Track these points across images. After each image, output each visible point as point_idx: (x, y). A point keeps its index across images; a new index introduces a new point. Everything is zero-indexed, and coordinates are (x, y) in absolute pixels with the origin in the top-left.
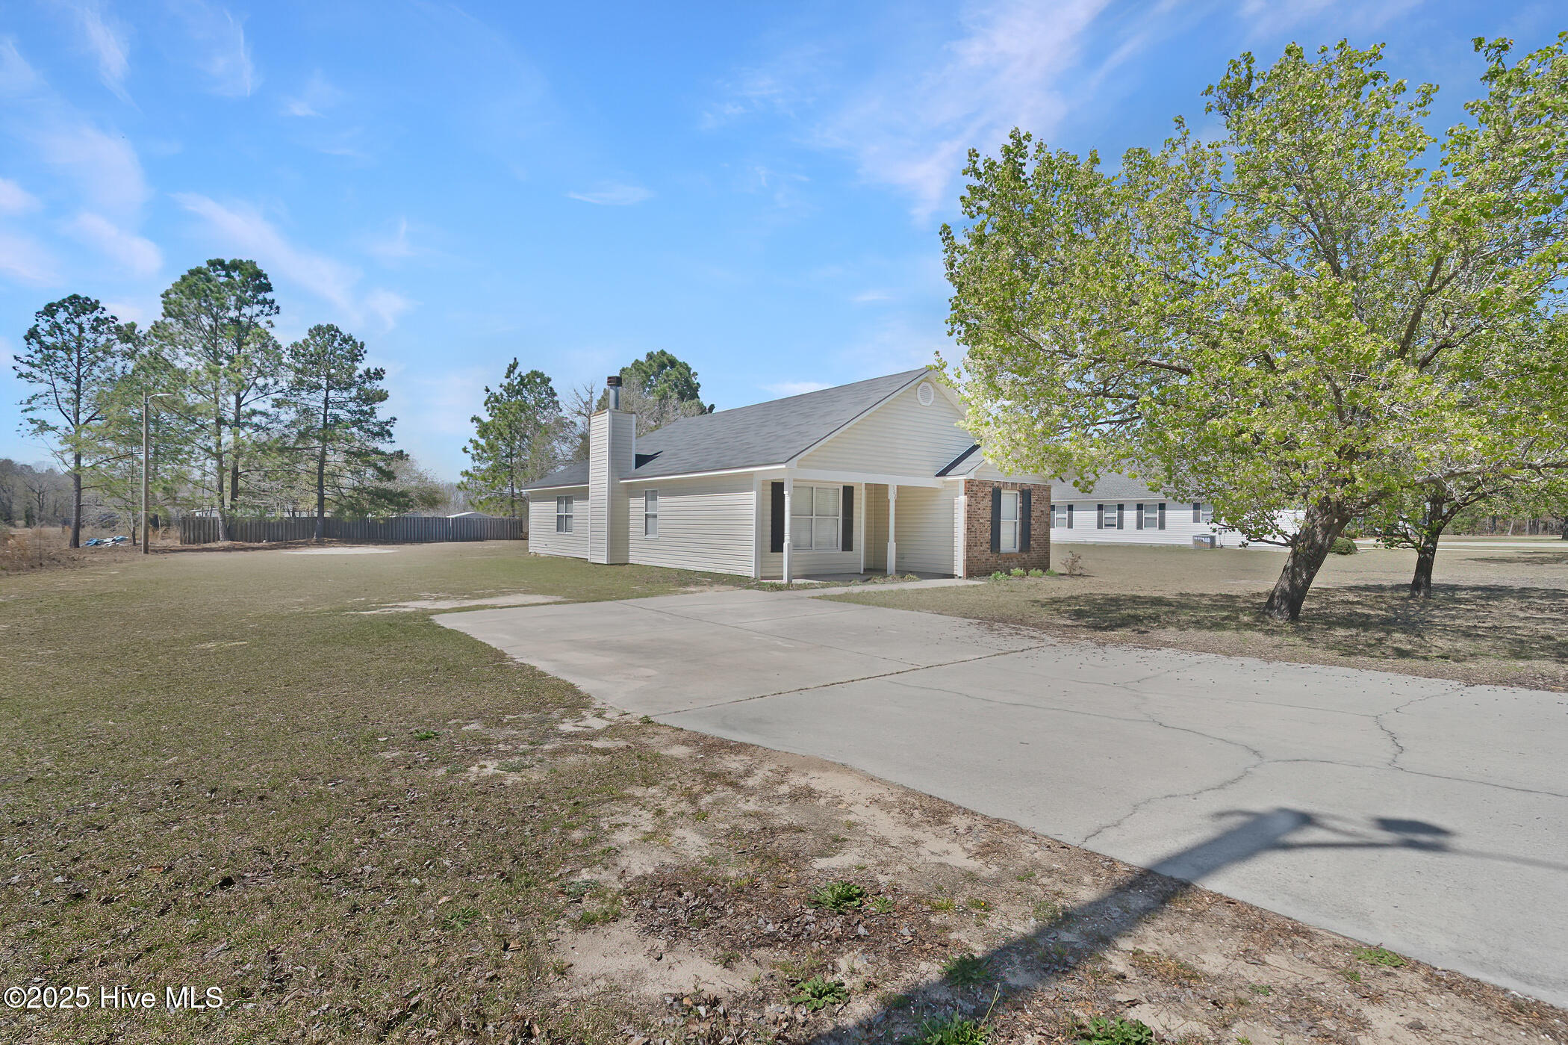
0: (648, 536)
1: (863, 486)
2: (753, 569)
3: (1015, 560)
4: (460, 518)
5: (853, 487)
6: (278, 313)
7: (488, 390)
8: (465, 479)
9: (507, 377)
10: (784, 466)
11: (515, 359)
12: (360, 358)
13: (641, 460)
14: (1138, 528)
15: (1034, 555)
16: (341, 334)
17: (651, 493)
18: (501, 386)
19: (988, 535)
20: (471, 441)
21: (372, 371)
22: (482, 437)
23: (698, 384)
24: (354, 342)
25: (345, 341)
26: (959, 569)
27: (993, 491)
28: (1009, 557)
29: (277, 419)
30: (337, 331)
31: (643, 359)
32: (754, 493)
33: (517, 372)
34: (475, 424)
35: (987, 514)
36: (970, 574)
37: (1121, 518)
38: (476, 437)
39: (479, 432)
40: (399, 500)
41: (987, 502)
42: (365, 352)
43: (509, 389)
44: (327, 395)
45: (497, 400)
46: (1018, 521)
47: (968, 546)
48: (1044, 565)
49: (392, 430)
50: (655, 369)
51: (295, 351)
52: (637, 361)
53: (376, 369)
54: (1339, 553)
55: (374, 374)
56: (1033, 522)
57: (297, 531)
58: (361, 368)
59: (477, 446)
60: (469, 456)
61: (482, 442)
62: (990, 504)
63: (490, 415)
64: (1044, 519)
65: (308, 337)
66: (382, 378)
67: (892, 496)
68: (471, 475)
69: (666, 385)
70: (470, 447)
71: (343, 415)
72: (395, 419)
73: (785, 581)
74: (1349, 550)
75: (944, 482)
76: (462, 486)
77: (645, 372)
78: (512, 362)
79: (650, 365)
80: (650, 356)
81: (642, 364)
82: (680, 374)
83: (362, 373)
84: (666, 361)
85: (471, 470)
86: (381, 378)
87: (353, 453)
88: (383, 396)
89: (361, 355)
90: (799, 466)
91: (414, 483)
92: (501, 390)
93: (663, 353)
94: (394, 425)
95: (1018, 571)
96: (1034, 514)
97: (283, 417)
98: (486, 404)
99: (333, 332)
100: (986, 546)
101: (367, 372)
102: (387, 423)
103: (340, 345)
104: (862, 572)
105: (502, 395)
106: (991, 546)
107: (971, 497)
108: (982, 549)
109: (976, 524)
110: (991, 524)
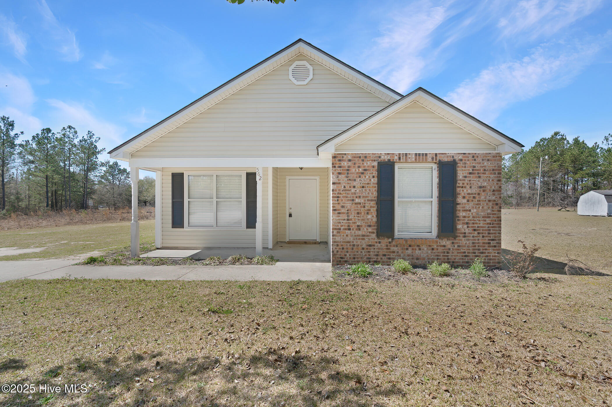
3: (425, 248)
5: (255, 174)
15: (464, 242)
19: (371, 218)
27: (380, 164)
28: (412, 243)
35: (371, 193)
36: (340, 260)
41: (370, 179)
46: (433, 200)
47: (334, 229)
56: (462, 201)
62: (374, 180)
64: (487, 196)
96: (465, 191)
100: (368, 230)
106: (377, 229)
107: (339, 173)
108: (360, 233)
109: (348, 205)
110: (377, 204)
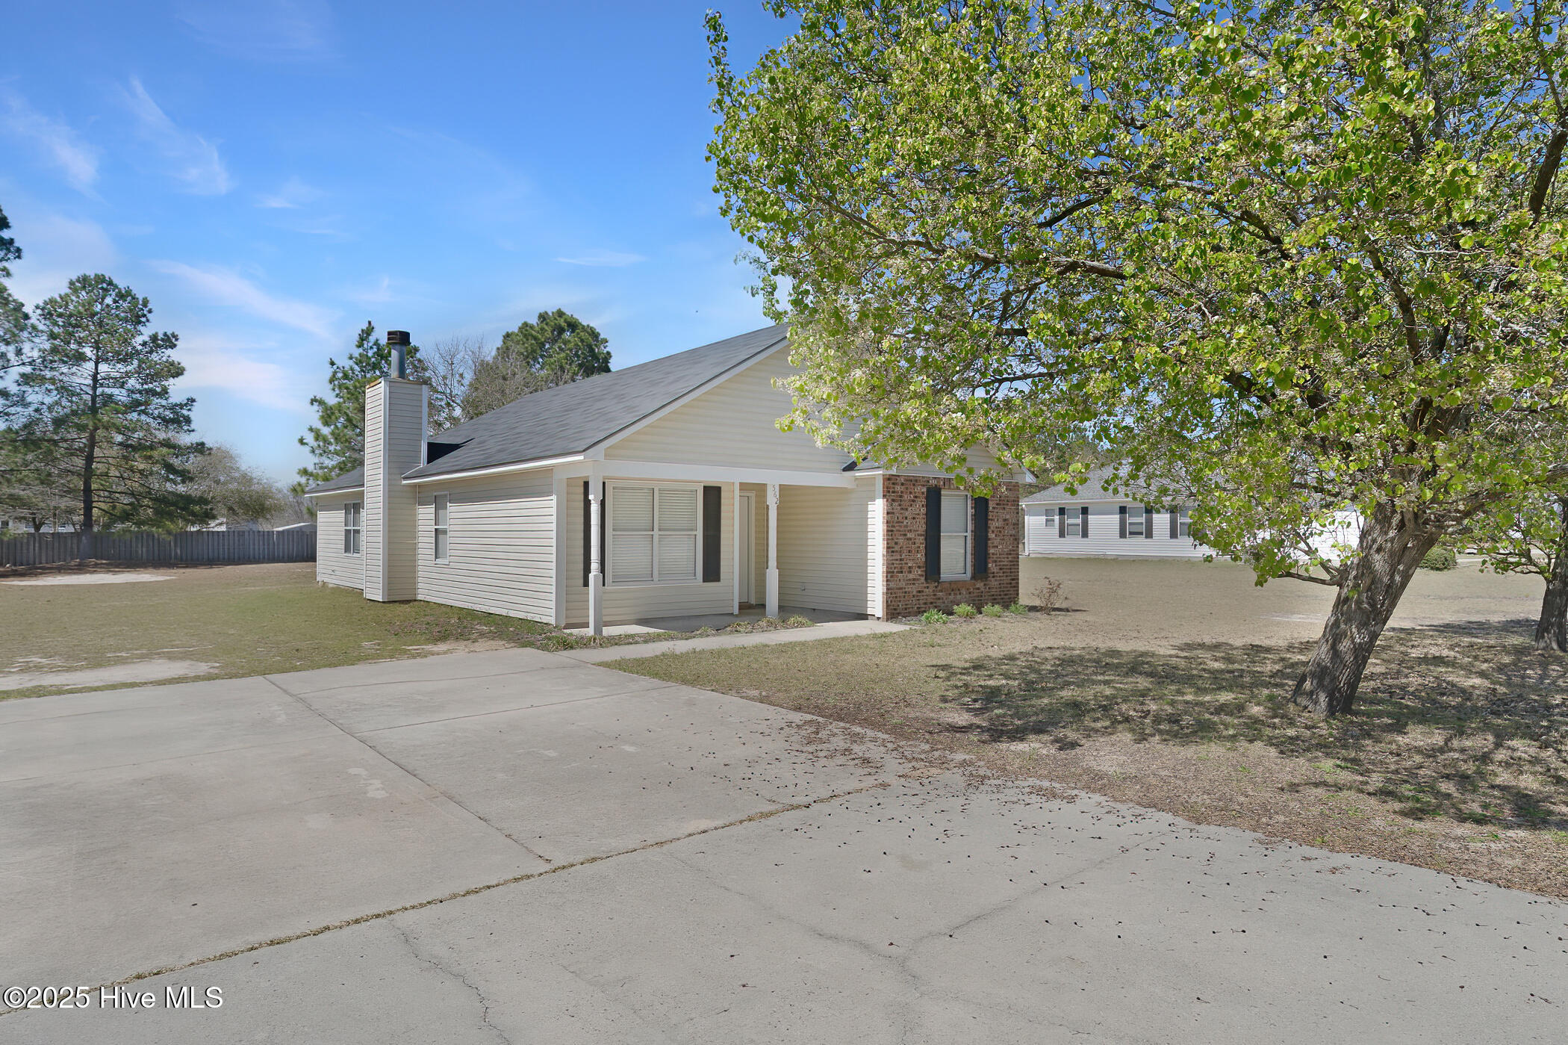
0: (439, 561)
1: (737, 487)
2: (553, 612)
3: (964, 591)
4: (288, 531)
5: (720, 488)
6: (19, 257)
7: (332, 364)
8: (303, 480)
9: (359, 346)
10: (580, 457)
11: (370, 323)
12: (143, 319)
13: (437, 451)
14: (1171, 537)
15: (993, 583)
16: (116, 287)
17: (439, 498)
18: (351, 358)
19: (921, 557)
20: (311, 429)
21: (161, 336)
22: (326, 424)
23: (608, 353)
24: (133, 298)
25: (122, 296)
26: (876, 604)
27: (929, 490)
28: (954, 587)
29: (22, 401)
30: (110, 283)
31: (534, 321)
32: (554, 497)
33: (372, 339)
34: (316, 406)
35: (921, 526)
36: (893, 613)
37: (1149, 524)
38: (318, 424)
39: (322, 417)
40: (198, 509)
41: (920, 508)
42: (150, 311)
43: (361, 362)
44: (96, 368)
45: (346, 376)
46: (969, 534)
47: (887, 572)
48: (1007, 597)
49: (192, 415)
50: (548, 334)
51: (48, 311)
52: (526, 324)
53: (165, 334)
54: (1432, 568)
55: (162, 340)
56: (992, 536)
57: (56, 551)
58: (145, 333)
59: (318, 436)
60: (307, 449)
61: (326, 431)
62: (923, 510)
63: (337, 396)
64: (1009, 531)
65: (68, 291)
66: (175, 346)
67: (772, 500)
68: (311, 474)
69: (563, 355)
70: (310, 438)
71: (120, 395)
72: (193, 401)
73: (590, 631)
74: (1445, 565)
75: (856, 479)
76: (299, 489)
77: (535, 338)
78: (365, 326)
79: (542, 329)
80: (543, 317)
81: (532, 327)
82: (582, 341)
83: (147, 339)
84: (564, 324)
85: (311, 468)
86: (173, 346)
87: (131, 446)
88: (177, 371)
89: (144, 316)
90: (607, 456)
91: (233, 486)
92: (351, 362)
93: (560, 314)
94: (193, 409)
95: (964, 608)
96: (993, 525)
97: (31, 398)
98: (331, 381)
99: (105, 285)
100: (918, 572)
101: (154, 338)
102: (181, 406)
103: (115, 302)
104: (736, 611)
105: (352, 369)
106: (926, 571)
107: (893, 500)
108: (911, 576)
109: (901, 541)
110: (926, 539)
